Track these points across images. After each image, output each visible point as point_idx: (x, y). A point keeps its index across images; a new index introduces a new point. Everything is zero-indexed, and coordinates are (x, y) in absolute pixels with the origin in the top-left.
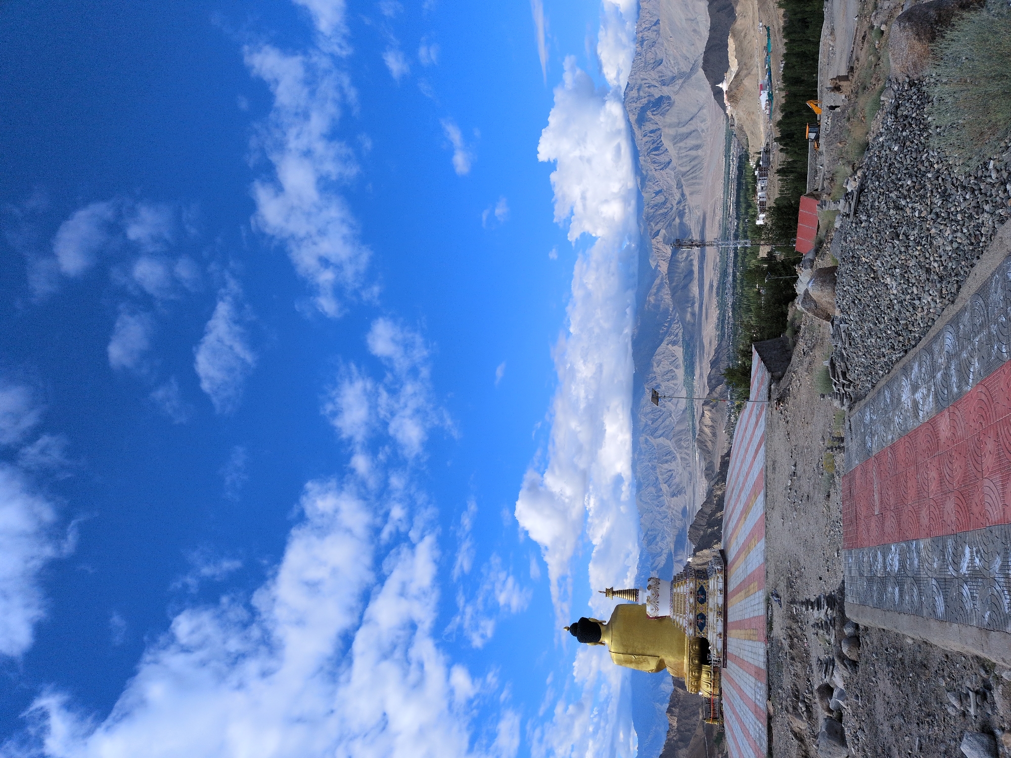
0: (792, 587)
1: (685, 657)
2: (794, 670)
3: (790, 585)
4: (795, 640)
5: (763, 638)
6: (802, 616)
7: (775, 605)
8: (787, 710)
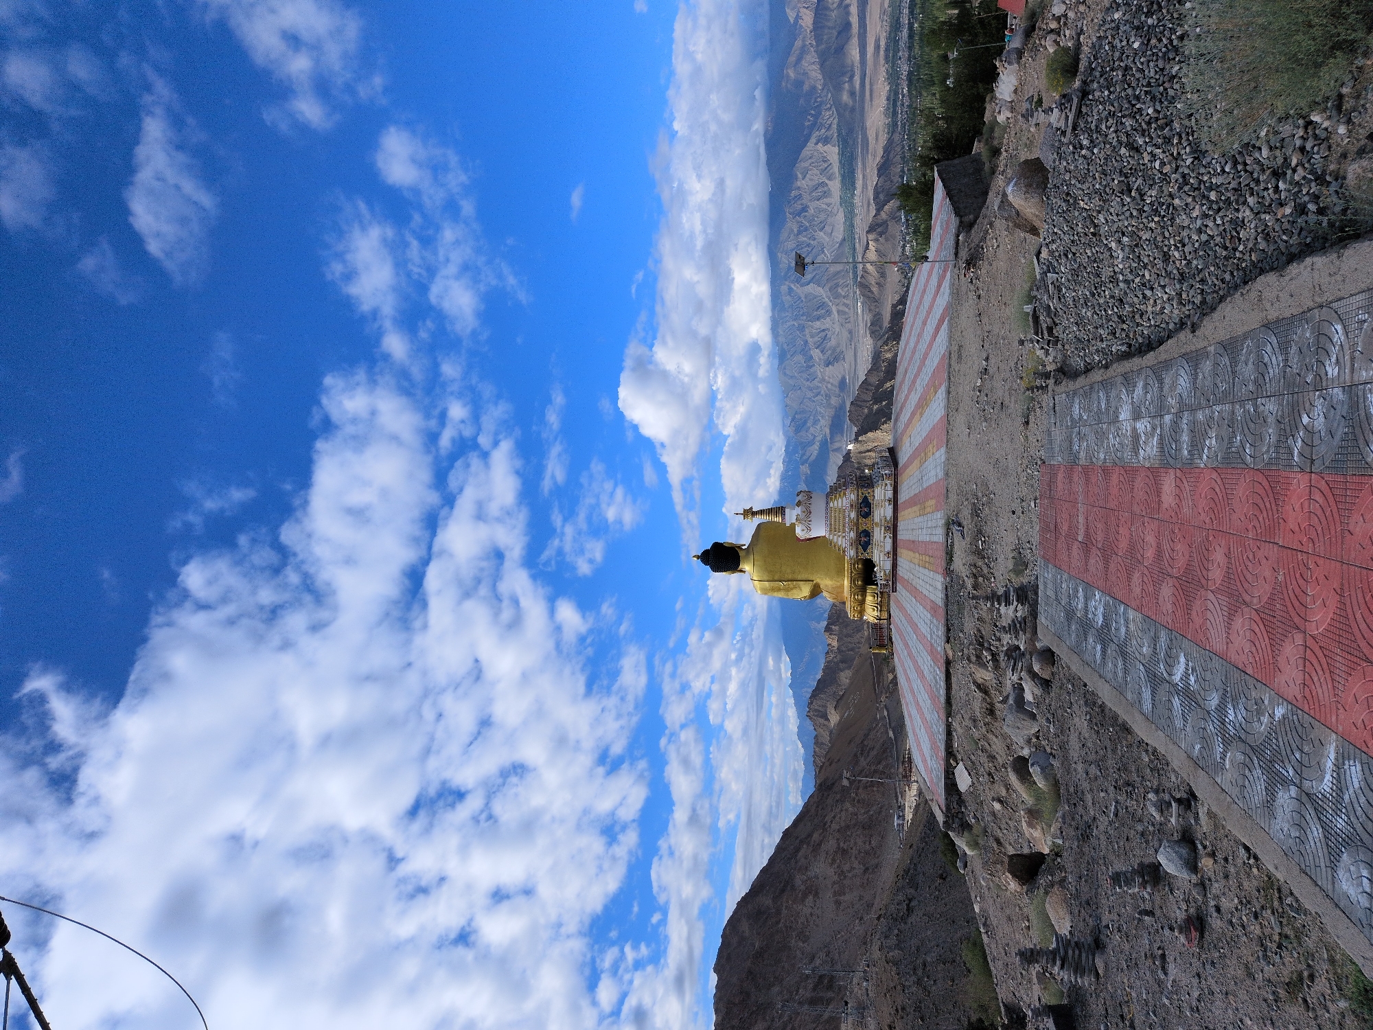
0: (978, 516)
1: (846, 579)
2: (978, 613)
3: (976, 512)
4: (981, 579)
5: (941, 570)
6: (990, 551)
7: (957, 536)
8: (969, 659)
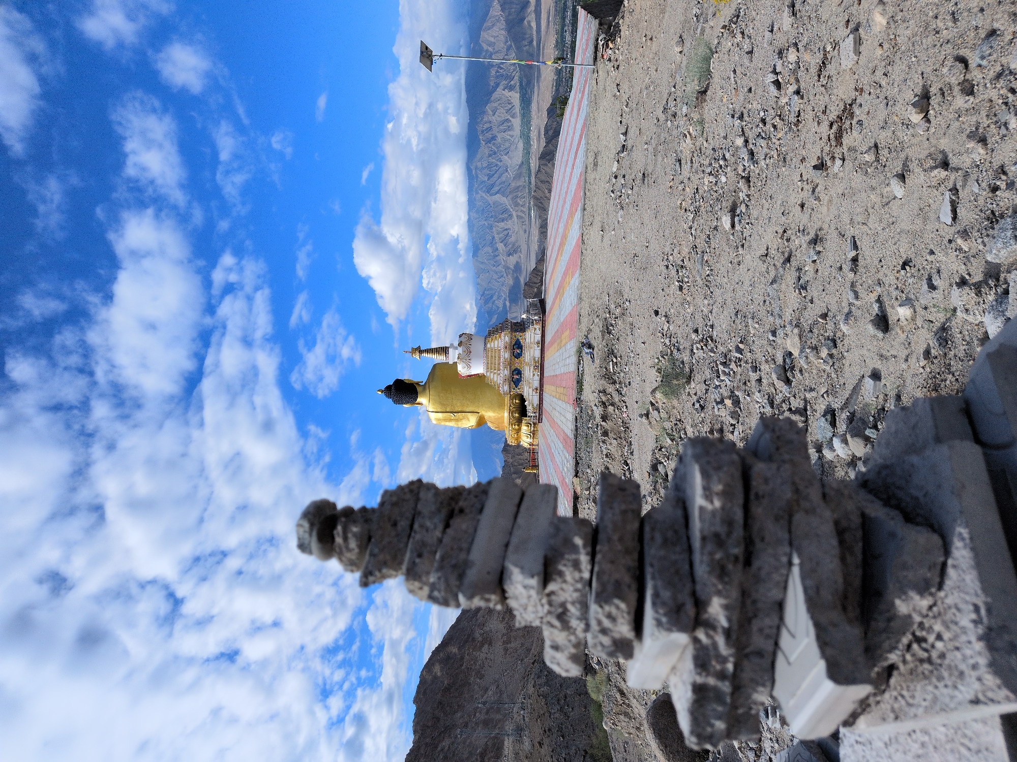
0: (609, 333)
1: (506, 411)
3: (607, 330)
4: (611, 408)
5: (572, 401)
7: (587, 358)
